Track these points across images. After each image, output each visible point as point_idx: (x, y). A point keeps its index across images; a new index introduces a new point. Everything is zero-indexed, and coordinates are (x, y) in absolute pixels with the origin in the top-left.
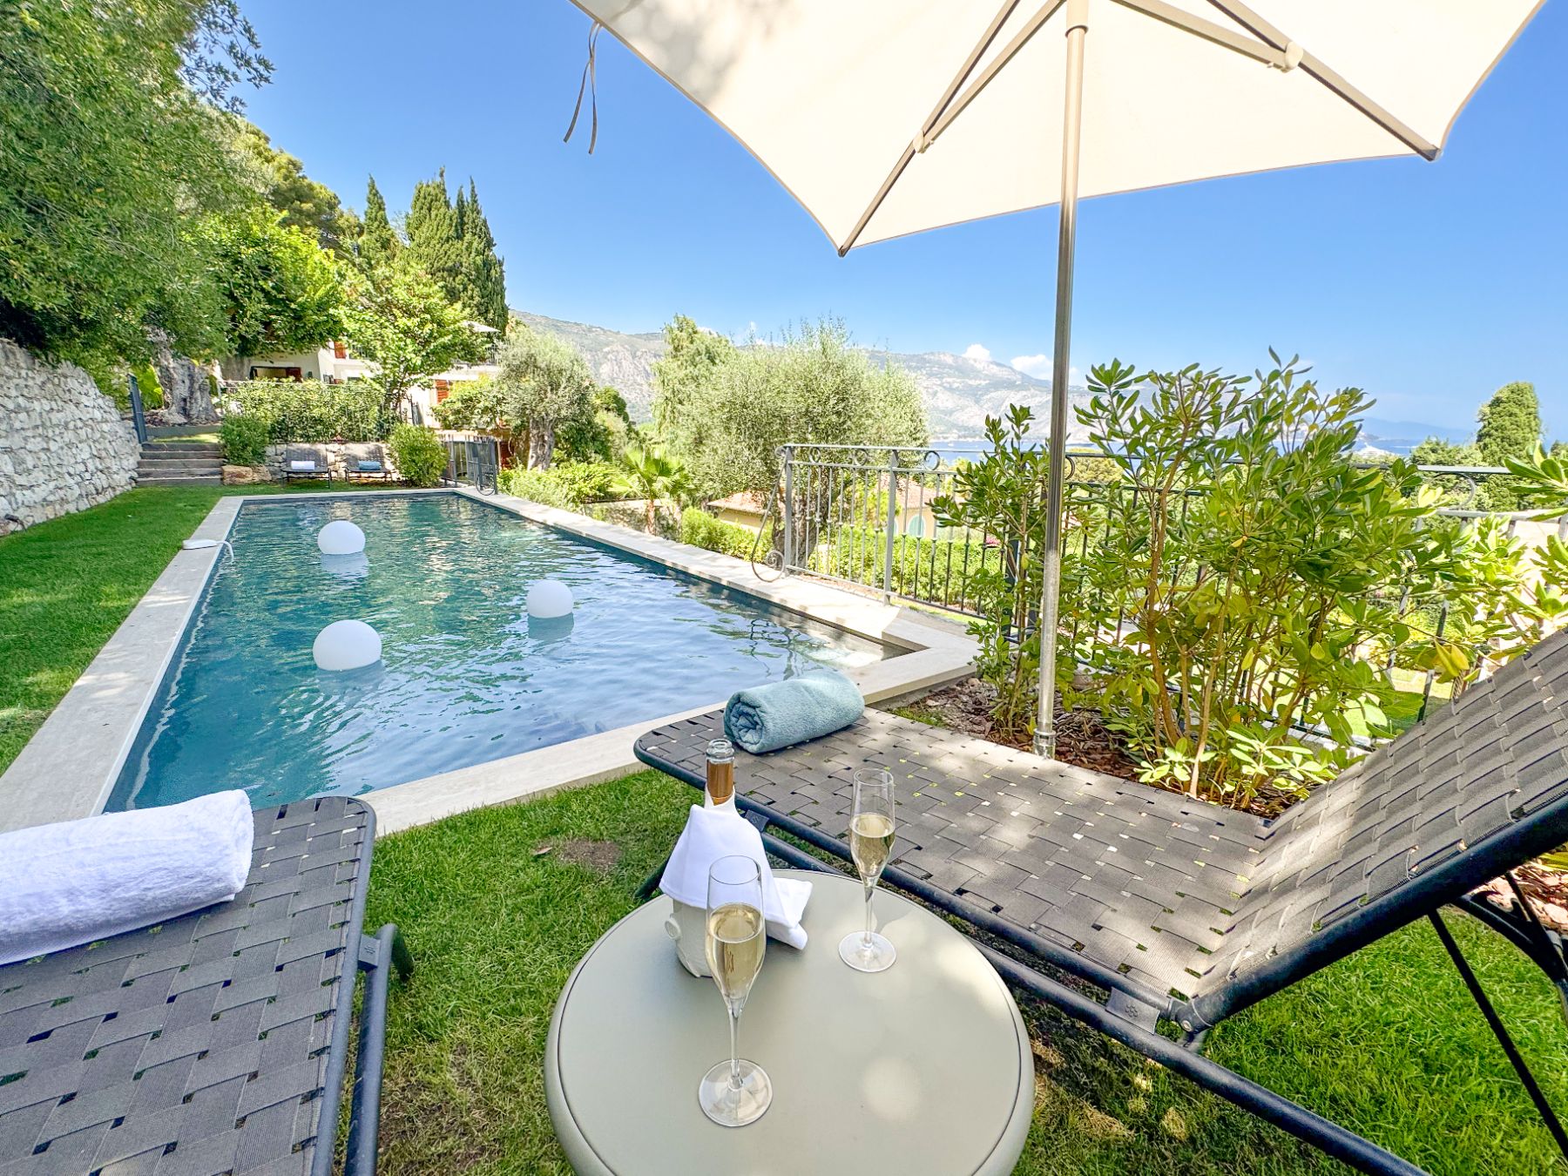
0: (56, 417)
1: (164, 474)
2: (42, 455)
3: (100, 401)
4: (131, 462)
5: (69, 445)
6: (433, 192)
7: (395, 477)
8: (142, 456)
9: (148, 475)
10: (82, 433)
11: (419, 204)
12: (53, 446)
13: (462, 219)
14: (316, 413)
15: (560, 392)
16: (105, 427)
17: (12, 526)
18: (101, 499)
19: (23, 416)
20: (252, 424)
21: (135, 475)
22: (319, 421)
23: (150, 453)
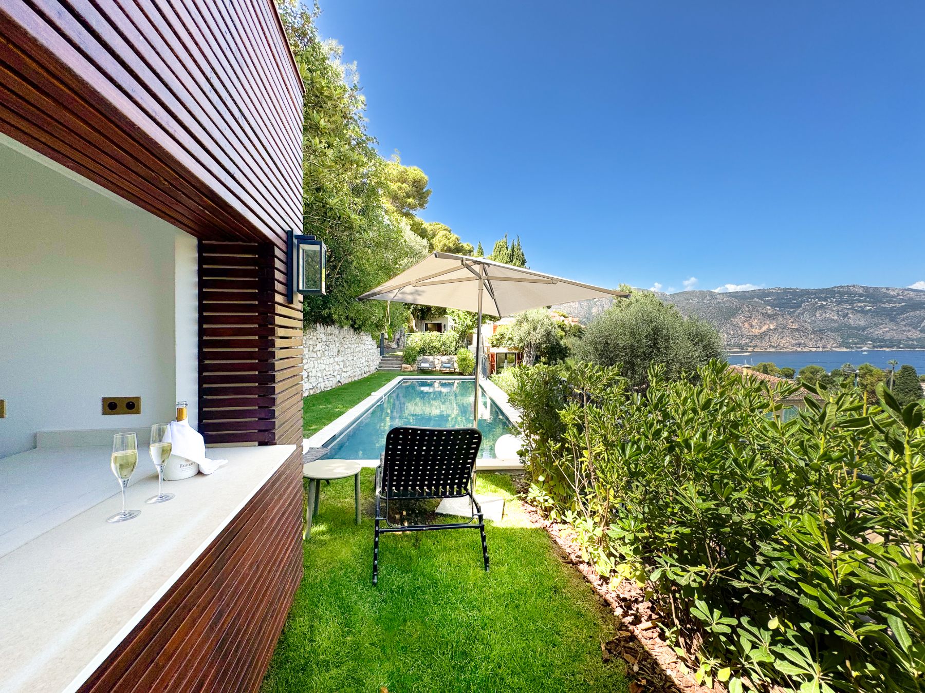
0: (358, 349)
1: (386, 367)
2: (352, 362)
3: (372, 342)
4: (377, 362)
5: (360, 358)
6: (502, 244)
7: (457, 370)
8: (381, 360)
9: (381, 367)
10: (364, 353)
11: (496, 250)
12: (355, 359)
13: (513, 252)
14: (434, 344)
15: (537, 331)
16: (371, 351)
17: (340, 384)
18: (366, 376)
19: (349, 350)
20: (413, 349)
21: (377, 367)
22: (434, 347)
23: (384, 359)
